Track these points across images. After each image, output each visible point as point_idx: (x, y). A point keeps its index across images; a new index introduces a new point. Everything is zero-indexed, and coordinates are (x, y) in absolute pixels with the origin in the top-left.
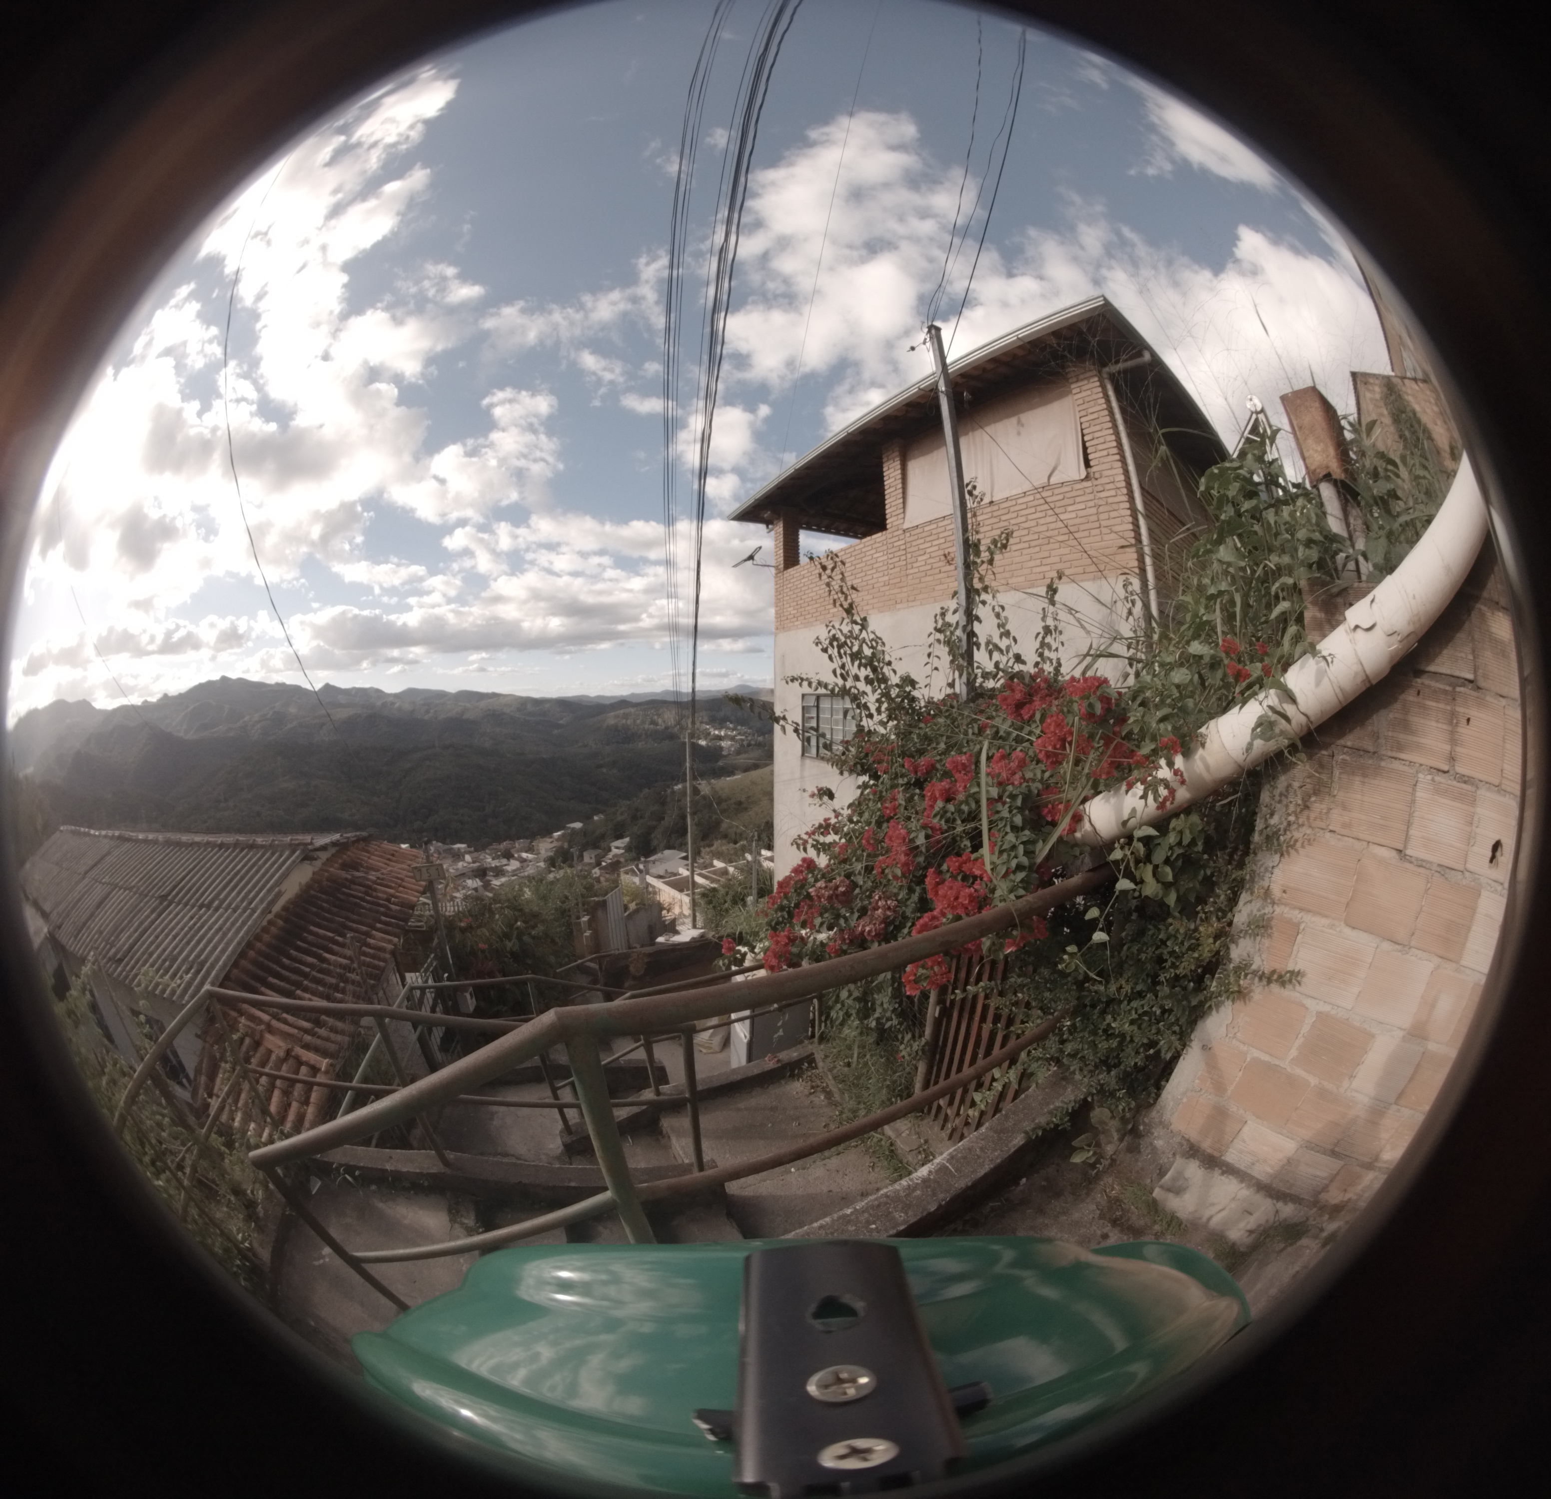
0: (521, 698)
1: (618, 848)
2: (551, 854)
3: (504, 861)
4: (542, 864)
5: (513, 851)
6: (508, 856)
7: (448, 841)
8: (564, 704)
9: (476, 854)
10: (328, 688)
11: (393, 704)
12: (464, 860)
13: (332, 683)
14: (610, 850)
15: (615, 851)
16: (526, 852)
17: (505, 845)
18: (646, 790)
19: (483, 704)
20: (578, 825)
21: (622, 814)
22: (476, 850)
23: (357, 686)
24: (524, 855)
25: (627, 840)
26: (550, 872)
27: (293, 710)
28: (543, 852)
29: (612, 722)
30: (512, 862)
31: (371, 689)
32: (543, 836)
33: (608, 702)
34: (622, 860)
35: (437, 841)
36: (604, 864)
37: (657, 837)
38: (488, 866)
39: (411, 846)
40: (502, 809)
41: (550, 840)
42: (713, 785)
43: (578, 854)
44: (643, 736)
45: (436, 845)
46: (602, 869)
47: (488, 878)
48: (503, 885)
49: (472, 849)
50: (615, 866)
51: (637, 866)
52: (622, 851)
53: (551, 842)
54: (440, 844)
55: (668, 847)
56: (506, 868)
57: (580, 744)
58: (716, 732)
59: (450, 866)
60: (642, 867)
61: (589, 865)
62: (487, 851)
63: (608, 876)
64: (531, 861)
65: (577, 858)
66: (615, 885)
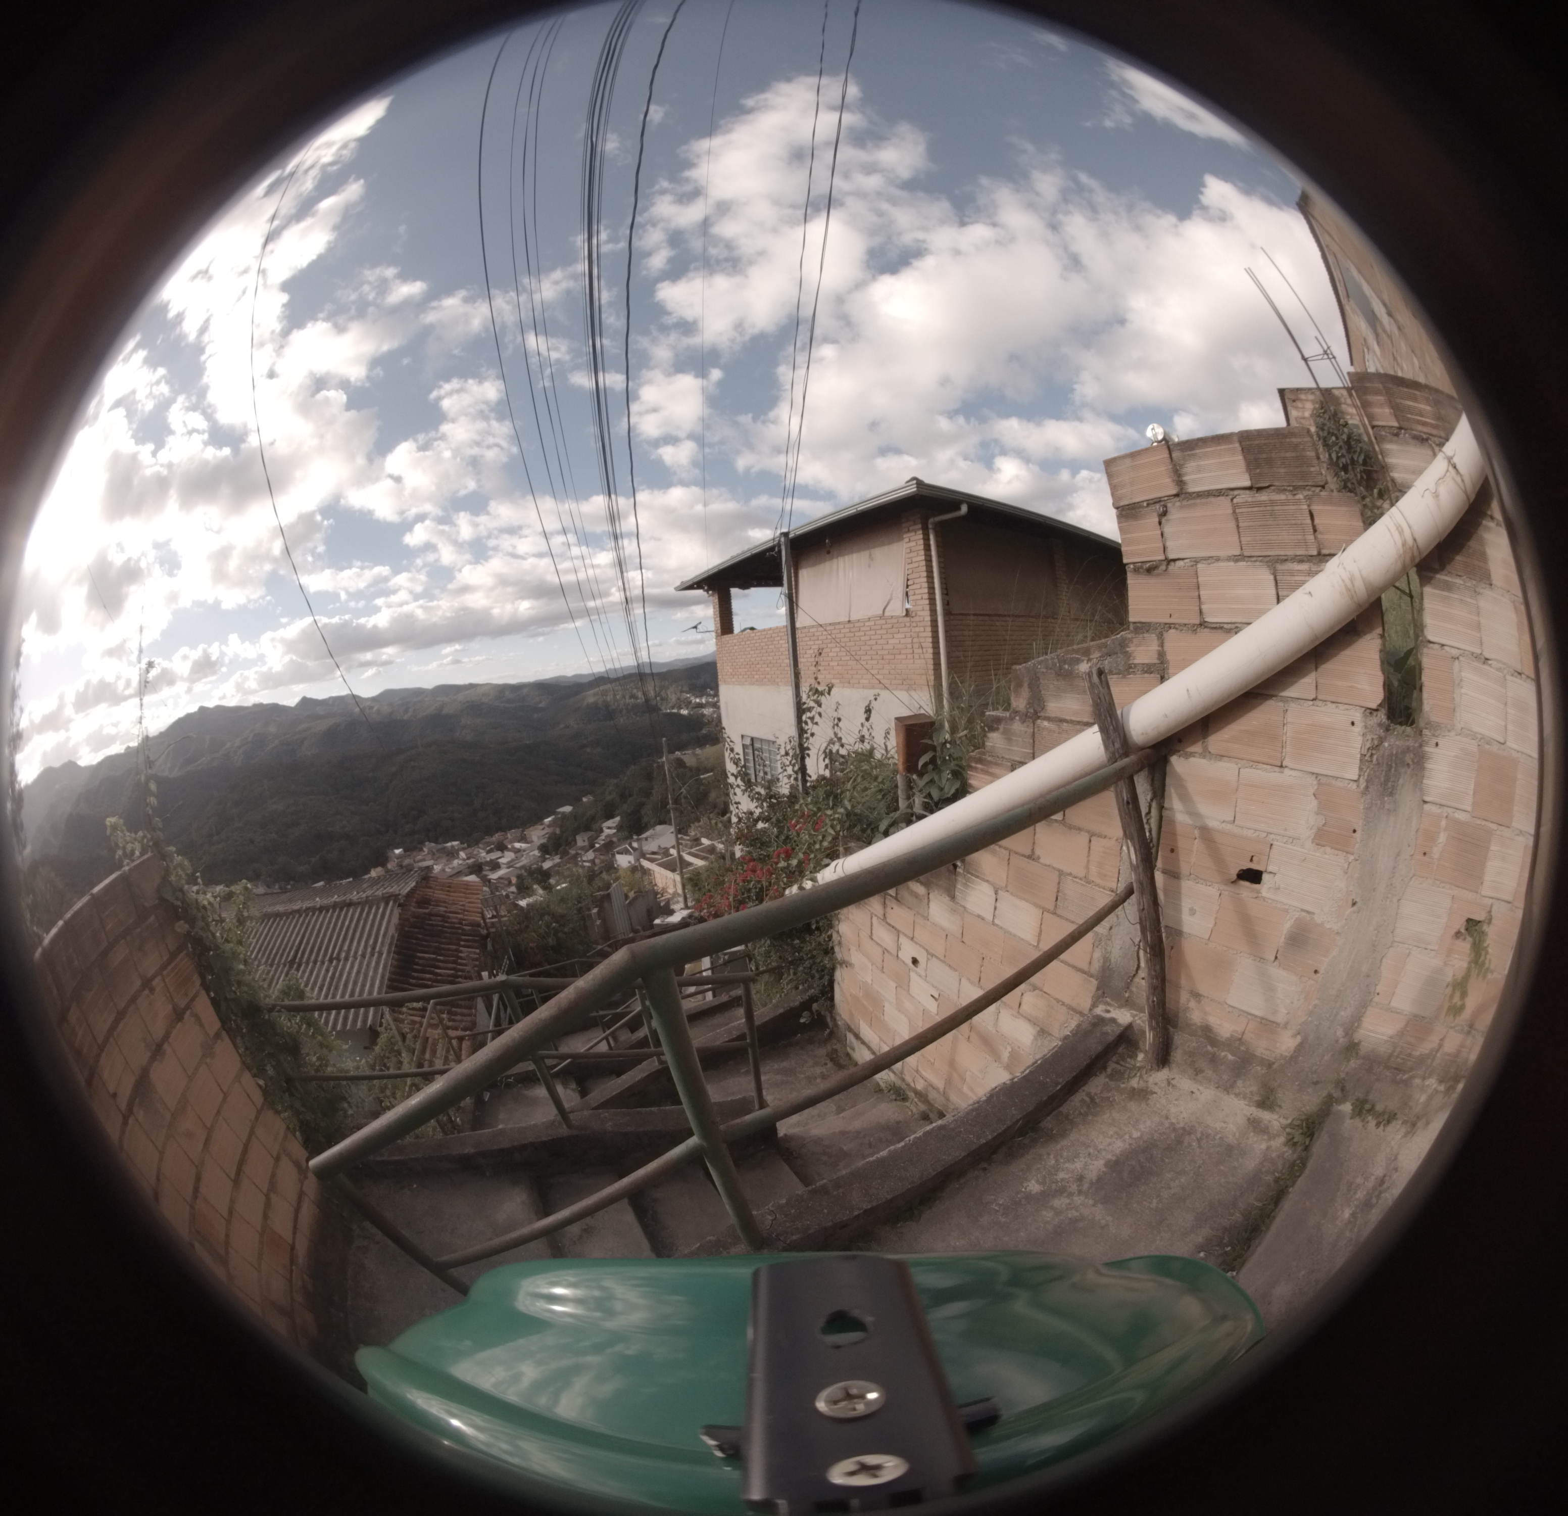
0: (499, 686)
1: (609, 828)
2: (544, 841)
3: (499, 854)
4: (537, 853)
5: (505, 842)
6: (502, 848)
7: (440, 840)
8: (544, 687)
9: (470, 850)
10: (306, 702)
11: (371, 708)
12: (458, 858)
13: (308, 696)
14: (602, 831)
15: (607, 832)
16: (519, 842)
17: (497, 837)
18: (633, 767)
19: (460, 697)
20: (567, 809)
21: (610, 793)
22: (469, 846)
23: (334, 695)
24: (517, 845)
25: (618, 819)
26: (544, 860)
27: (272, 729)
28: (535, 838)
29: (591, 700)
30: (507, 853)
31: (348, 696)
32: (535, 824)
33: (586, 680)
34: (615, 839)
35: (430, 841)
36: (597, 846)
37: (647, 813)
38: (483, 861)
39: (405, 851)
40: (491, 801)
41: (541, 827)
42: (698, 755)
43: (570, 839)
44: (624, 711)
45: (428, 846)
46: (596, 851)
47: (484, 873)
48: (500, 878)
49: (465, 845)
50: (609, 846)
51: (630, 845)
52: (614, 831)
53: (543, 829)
54: (433, 844)
55: (661, 823)
56: (500, 860)
57: (562, 726)
58: (698, 700)
59: (445, 865)
60: (635, 845)
61: (582, 848)
62: (480, 845)
63: (602, 857)
64: (524, 851)
65: (570, 843)
66: (610, 867)
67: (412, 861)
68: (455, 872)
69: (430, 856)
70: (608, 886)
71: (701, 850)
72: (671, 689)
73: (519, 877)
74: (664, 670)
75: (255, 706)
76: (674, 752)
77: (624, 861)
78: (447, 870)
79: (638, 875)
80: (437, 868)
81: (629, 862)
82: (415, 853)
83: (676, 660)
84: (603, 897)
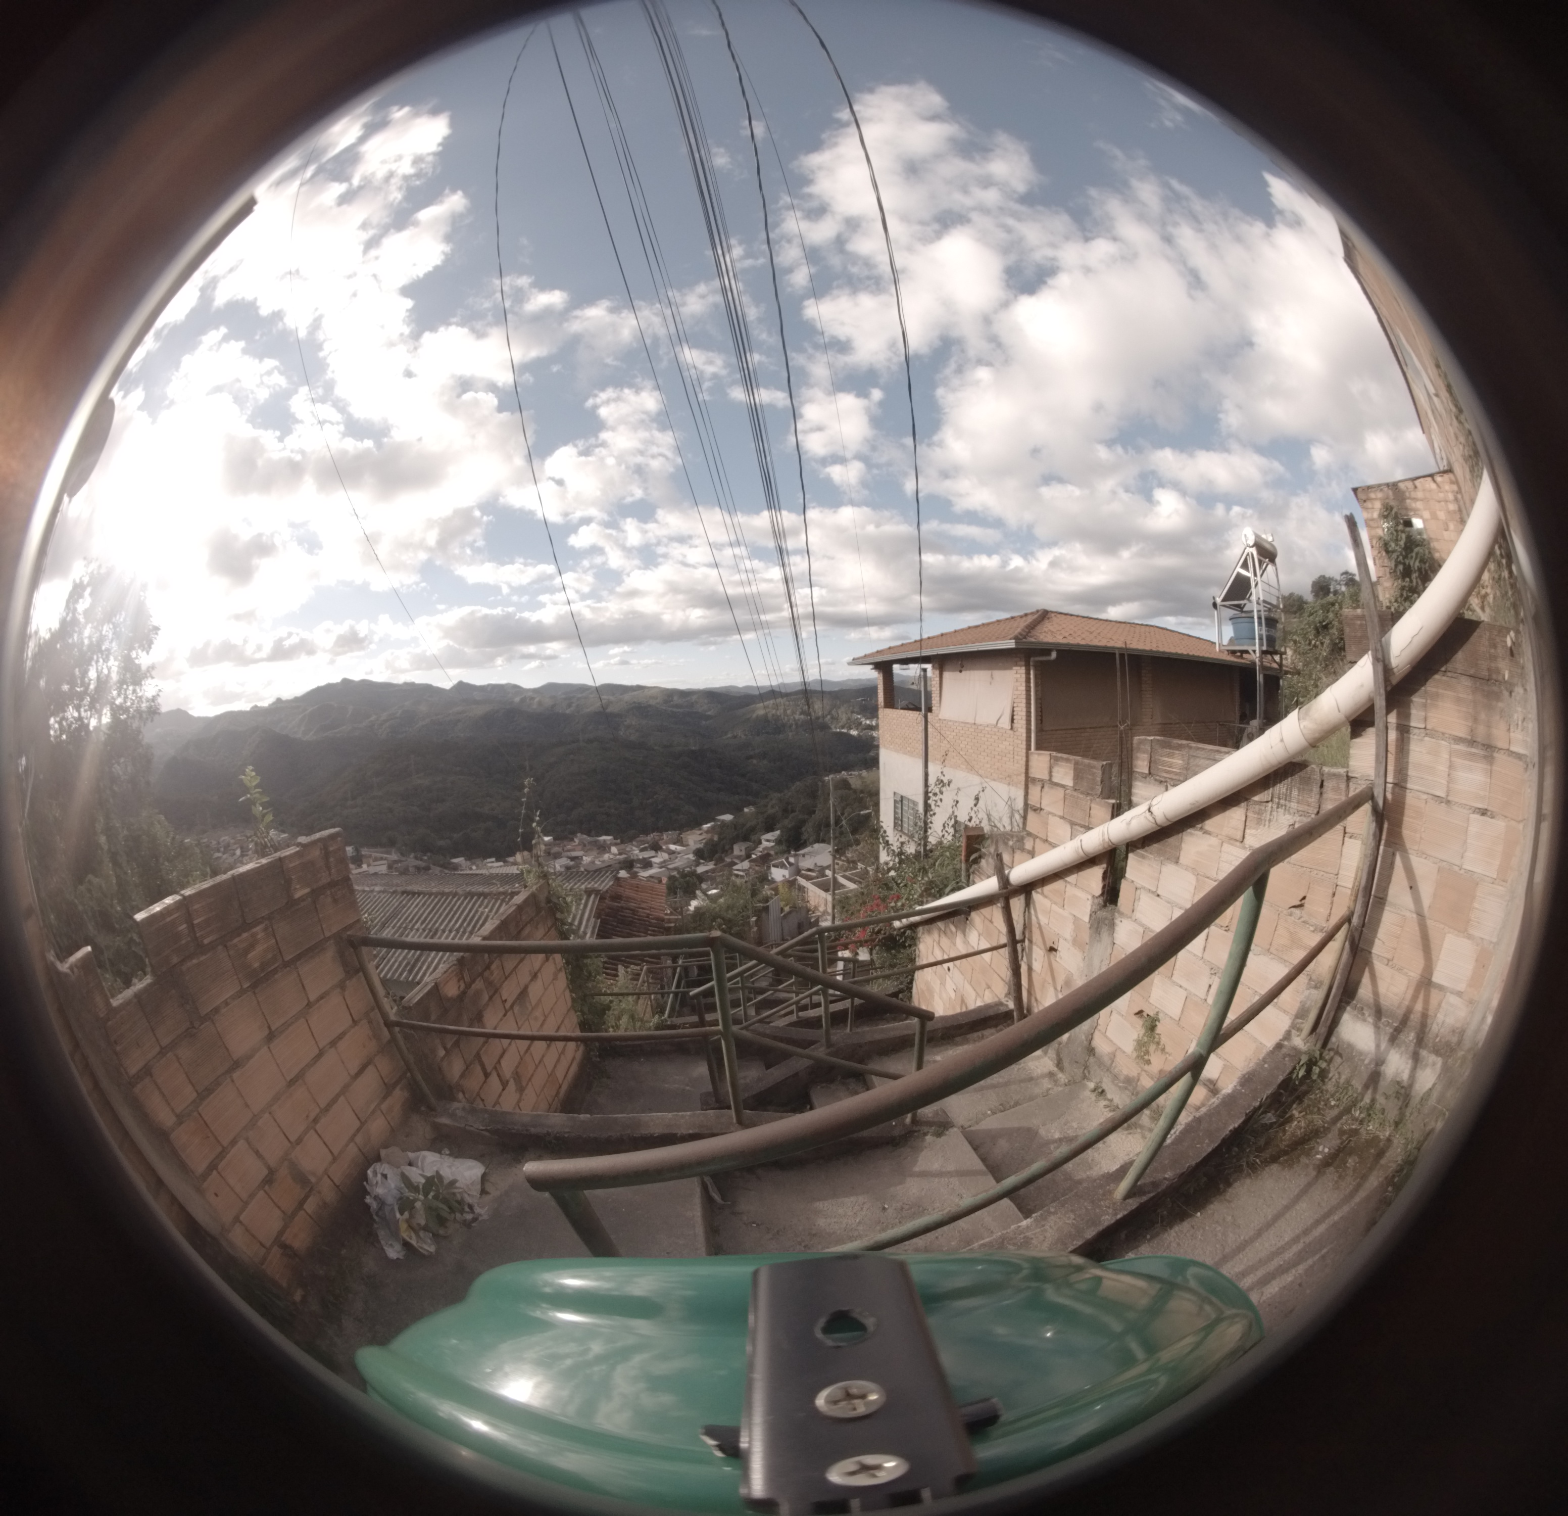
0: (668, 690)
1: (768, 840)
2: (701, 846)
3: (652, 853)
4: (691, 857)
5: (661, 843)
6: (656, 847)
7: (593, 833)
8: (711, 695)
9: (622, 846)
10: (462, 686)
11: (532, 699)
12: (609, 852)
13: (465, 680)
14: (760, 843)
15: (765, 844)
16: (674, 844)
17: (651, 837)
18: (798, 783)
19: (627, 697)
20: (728, 817)
21: (773, 807)
22: (622, 842)
23: (493, 682)
24: (673, 847)
25: (778, 833)
26: (698, 864)
27: (424, 708)
28: (691, 842)
29: (761, 712)
30: (660, 853)
31: (508, 685)
32: (692, 828)
33: (756, 692)
34: (772, 852)
35: (582, 833)
36: (754, 856)
37: (808, 830)
38: (635, 858)
39: (555, 839)
40: (650, 801)
41: (699, 832)
42: (863, 778)
43: (727, 847)
44: (794, 727)
45: (580, 838)
46: (750, 861)
47: (635, 870)
48: (651, 877)
49: (619, 841)
50: (765, 859)
51: (787, 859)
52: (773, 844)
53: (701, 834)
54: (585, 836)
55: (818, 841)
56: (653, 860)
57: (729, 735)
58: (868, 722)
59: (596, 858)
60: (792, 860)
61: (739, 857)
62: (634, 843)
63: (757, 868)
64: (679, 853)
65: (727, 851)
66: (764, 879)
67: (560, 850)
68: (604, 865)
69: (580, 847)
70: (767, 900)
71: (855, 875)
72: (843, 709)
73: (671, 878)
74: (836, 689)
75: (406, 684)
76: (840, 772)
77: (778, 874)
78: (597, 862)
79: (795, 893)
80: (586, 859)
81: (784, 876)
82: (565, 843)
83: (848, 680)
84: (764, 907)
